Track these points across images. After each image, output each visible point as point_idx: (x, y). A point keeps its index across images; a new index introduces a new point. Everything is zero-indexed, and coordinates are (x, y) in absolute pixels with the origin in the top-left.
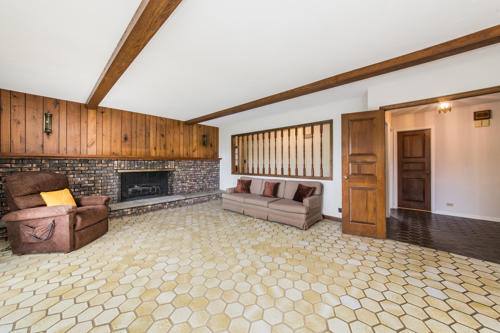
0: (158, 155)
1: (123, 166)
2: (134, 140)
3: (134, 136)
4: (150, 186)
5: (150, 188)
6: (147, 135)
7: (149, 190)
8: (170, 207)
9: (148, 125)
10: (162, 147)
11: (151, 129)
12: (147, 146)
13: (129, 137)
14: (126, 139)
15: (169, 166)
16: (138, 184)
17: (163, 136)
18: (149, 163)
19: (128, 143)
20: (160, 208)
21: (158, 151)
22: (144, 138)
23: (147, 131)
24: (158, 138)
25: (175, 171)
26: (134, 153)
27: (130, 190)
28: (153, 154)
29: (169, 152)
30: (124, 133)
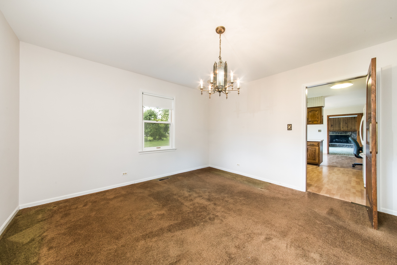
0: (344, 130)
1: (330, 133)
2: (335, 126)
3: (335, 124)
4: (342, 140)
5: (342, 141)
6: (340, 124)
7: (341, 141)
8: (346, 147)
9: (340, 121)
10: (346, 127)
11: (341, 121)
12: (339, 127)
13: (333, 125)
14: (332, 126)
15: (349, 133)
16: (337, 139)
17: (346, 123)
18: (340, 132)
19: (333, 127)
20: (342, 146)
21: (344, 128)
22: (338, 125)
23: (339, 122)
24: (344, 124)
25: (352, 135)
26: (335, 130)
27: (334, 140)
28: (342, 129)
29: (349, 129)
30: (331, 124)
